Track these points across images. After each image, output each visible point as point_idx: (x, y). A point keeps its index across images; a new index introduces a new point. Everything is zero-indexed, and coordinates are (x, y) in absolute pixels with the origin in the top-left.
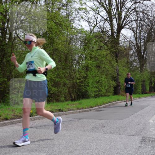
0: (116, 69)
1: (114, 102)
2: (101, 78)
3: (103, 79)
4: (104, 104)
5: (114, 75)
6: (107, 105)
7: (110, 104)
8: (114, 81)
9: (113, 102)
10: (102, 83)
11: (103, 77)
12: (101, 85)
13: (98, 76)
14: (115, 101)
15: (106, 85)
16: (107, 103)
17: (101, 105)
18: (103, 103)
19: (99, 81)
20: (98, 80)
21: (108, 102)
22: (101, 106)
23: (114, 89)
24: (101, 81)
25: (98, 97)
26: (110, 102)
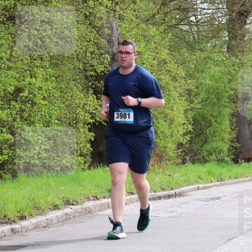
0: (107, 31)
1: (90, 204)
2: (28, 79)
3: (37, 82)
4: (39, 210)
5: (95, 62)
6: (53, 215)
7: (68, 210)
8: (95, 93)
9: (89, 199)
10: (34, 104)
11: (40, 73)
12: (26, 115)
13: (9, 68)
14: (96, 198)
15: (55, 114)
16: (56, 207)
17: (23, 218)
18: (37, 208)
19: (19, 90)
20: (11, 89)
21: (58, 202)
22: (24, 223)
23: (91, 135)
24: (26, 94)
25: (8, 176)
26: (68, 203)
